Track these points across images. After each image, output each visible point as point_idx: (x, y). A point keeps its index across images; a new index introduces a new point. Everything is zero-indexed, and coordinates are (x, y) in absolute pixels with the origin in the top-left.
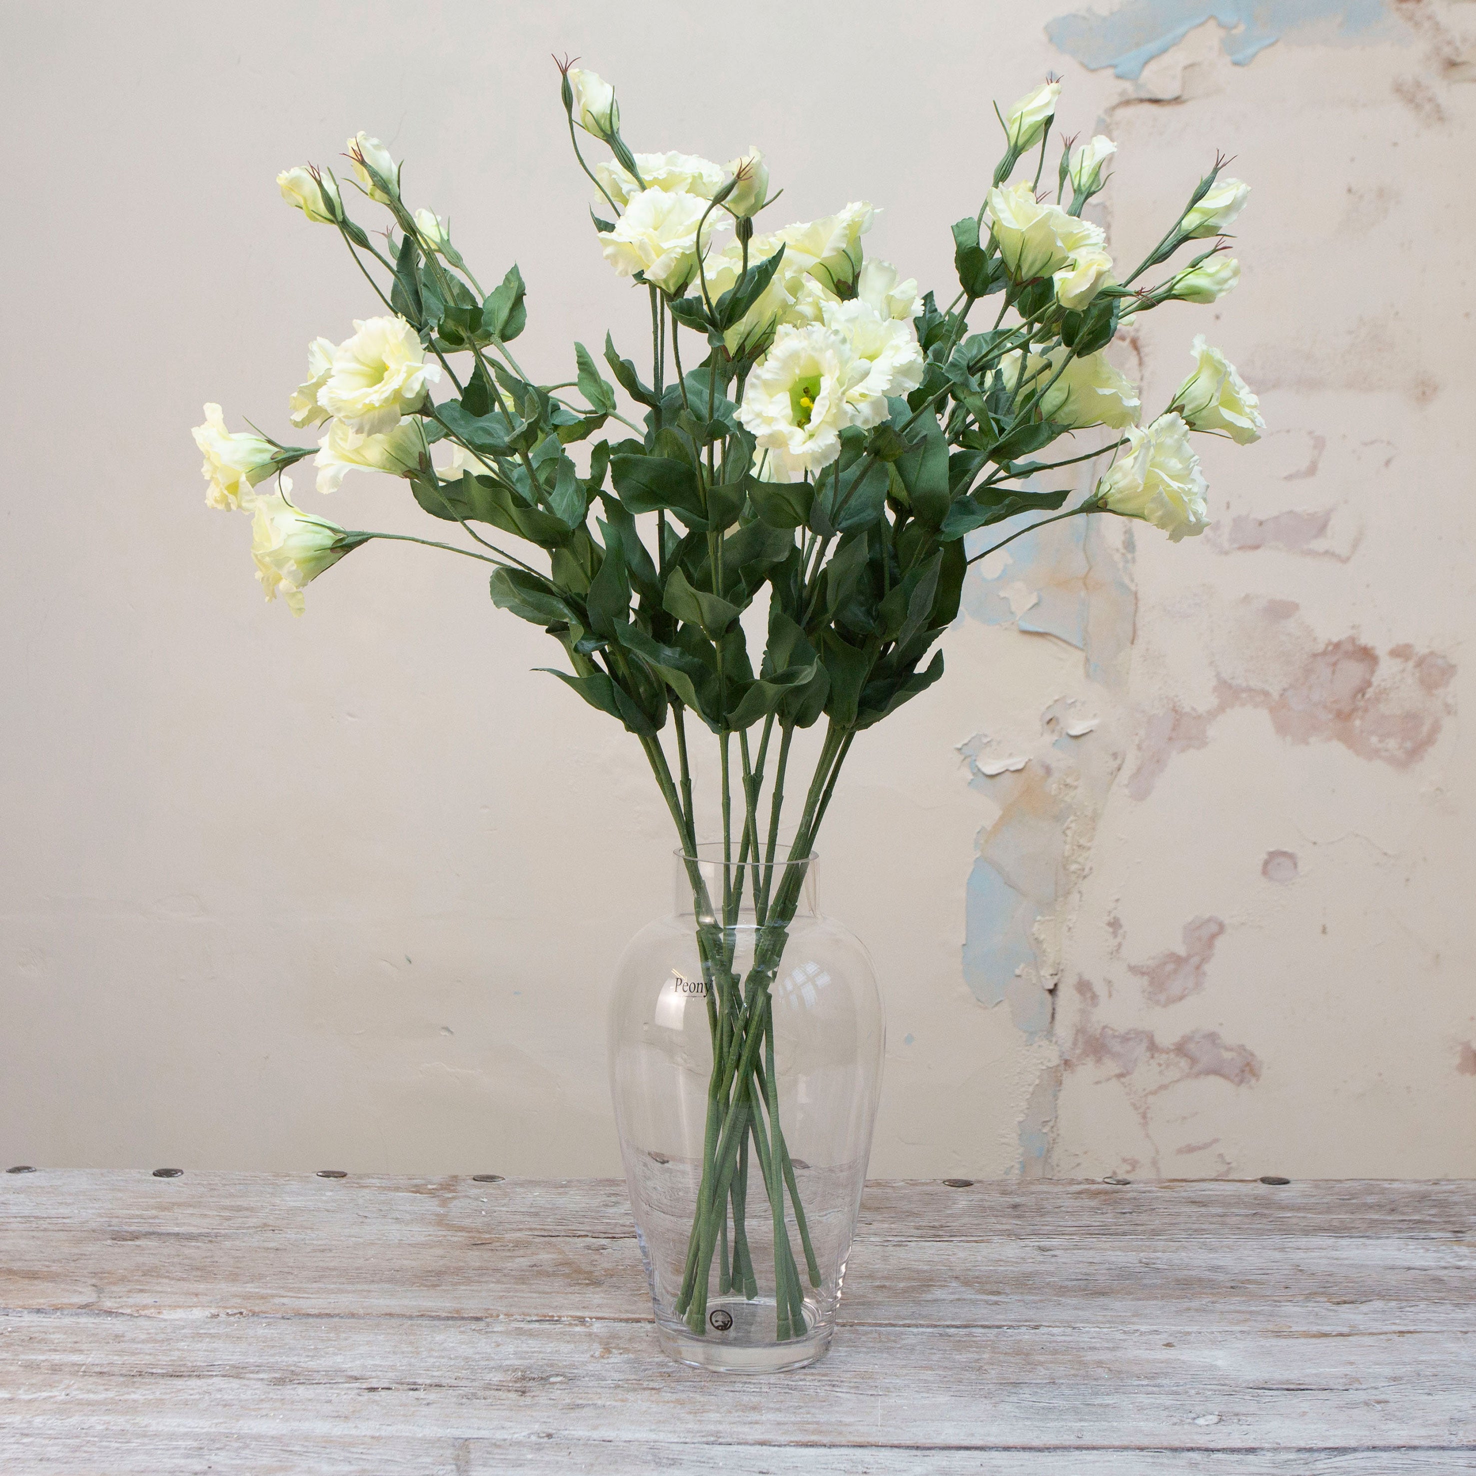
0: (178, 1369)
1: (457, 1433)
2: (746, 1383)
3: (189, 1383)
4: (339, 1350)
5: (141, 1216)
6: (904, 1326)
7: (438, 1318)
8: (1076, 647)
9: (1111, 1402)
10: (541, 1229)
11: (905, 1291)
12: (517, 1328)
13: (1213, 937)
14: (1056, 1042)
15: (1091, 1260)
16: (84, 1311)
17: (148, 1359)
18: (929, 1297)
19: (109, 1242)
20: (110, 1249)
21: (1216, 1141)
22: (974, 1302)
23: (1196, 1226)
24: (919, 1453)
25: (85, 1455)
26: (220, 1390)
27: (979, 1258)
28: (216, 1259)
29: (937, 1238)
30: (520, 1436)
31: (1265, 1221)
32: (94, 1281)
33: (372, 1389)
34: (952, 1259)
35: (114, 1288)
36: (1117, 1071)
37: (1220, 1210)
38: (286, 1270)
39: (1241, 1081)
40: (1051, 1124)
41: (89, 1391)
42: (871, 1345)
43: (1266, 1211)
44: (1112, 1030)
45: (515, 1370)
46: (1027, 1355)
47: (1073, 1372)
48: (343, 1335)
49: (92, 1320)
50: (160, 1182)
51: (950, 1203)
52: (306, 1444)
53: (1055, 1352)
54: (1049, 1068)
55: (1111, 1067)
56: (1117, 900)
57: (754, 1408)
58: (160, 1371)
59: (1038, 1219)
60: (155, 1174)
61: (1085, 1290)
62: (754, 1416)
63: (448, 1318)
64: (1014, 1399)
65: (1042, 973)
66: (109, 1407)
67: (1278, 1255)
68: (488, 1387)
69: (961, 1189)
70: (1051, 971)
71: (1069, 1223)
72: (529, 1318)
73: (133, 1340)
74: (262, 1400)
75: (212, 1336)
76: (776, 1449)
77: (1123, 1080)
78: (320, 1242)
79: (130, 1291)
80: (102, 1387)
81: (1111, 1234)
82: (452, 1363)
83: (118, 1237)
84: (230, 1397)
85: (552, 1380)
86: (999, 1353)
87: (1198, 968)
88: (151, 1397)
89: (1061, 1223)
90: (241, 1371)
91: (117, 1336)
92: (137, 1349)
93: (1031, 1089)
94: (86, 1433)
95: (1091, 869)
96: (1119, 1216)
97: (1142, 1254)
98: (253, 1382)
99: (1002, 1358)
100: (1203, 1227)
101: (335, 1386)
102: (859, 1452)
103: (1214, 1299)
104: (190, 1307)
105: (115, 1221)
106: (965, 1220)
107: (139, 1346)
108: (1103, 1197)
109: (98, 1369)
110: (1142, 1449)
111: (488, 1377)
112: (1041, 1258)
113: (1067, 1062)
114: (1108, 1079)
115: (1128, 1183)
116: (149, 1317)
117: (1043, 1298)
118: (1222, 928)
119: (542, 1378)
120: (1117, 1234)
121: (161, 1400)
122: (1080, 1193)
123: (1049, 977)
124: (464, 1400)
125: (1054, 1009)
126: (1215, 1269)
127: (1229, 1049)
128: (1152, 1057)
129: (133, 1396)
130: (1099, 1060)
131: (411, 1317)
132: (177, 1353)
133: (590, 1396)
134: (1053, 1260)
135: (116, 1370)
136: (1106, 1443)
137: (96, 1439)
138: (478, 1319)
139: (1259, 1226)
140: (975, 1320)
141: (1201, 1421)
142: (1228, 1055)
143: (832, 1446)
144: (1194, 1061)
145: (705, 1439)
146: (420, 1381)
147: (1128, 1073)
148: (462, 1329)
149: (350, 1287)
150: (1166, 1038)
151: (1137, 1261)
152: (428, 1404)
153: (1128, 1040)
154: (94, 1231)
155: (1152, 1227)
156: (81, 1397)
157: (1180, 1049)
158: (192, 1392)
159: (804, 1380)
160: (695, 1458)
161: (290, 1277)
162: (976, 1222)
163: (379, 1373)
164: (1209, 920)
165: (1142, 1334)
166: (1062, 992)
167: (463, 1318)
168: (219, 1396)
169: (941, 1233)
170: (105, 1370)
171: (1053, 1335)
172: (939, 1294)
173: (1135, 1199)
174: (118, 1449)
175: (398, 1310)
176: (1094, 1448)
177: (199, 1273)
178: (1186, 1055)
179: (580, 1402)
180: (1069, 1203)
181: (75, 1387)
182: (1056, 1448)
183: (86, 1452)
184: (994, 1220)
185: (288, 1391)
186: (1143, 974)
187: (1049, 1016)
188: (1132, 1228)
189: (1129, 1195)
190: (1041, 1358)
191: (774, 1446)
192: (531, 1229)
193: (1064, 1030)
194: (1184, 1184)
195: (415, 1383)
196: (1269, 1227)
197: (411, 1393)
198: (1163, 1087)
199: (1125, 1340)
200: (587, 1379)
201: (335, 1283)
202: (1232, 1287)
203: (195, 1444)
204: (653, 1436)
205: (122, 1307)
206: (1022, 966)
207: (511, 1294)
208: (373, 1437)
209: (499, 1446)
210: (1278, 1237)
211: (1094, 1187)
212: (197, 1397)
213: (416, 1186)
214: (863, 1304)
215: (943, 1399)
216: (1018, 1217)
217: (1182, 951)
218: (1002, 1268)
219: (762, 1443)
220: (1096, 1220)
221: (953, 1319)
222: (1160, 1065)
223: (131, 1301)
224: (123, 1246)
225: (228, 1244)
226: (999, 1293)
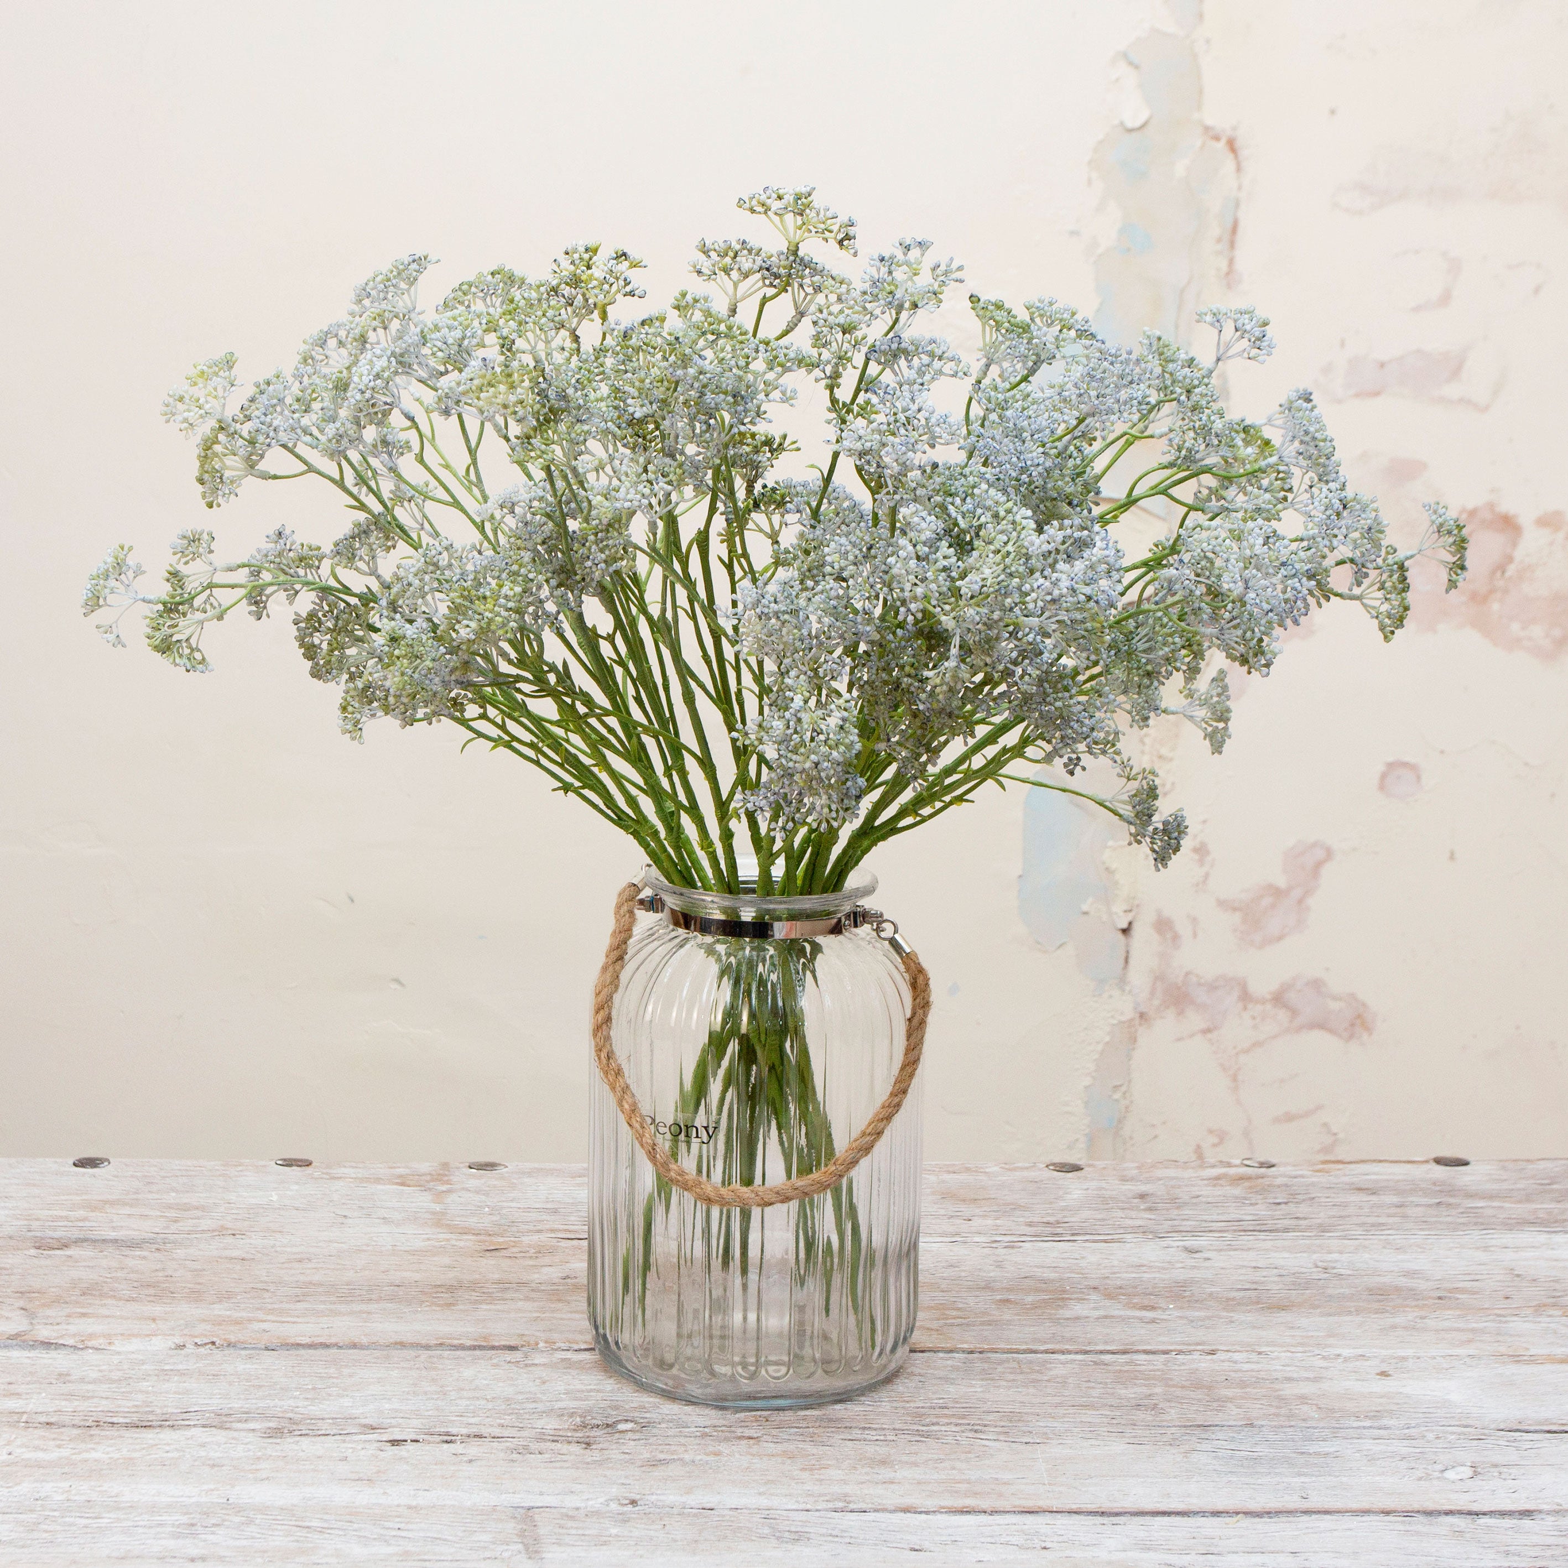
0: (145, 1417)
1: (517, 1500)
2: (864, 1428)
3: (161, 1436)
4: (345, 1390)
5: (67, 1218)
6: (1046, 1352)
7: (462, 1347)
8: (1159, 517)
9: (1332, 1450)
10: (566, 1230)
11: (1035, 1306)
12: (563, 1360)
13: (1319, 865)
14: (1130, 991)
15: (1254, 1264)
16: (14, 1342)
17: (105, 1405)
18: (1067, 1313)
19: (33, 1252)
20: (36, 1261)
21: (1319, 1107)
22: (1123, 1319)
23: (1371, 1220)
24: (1105, 1520)
25: (45, 1535)
26: (203, 1445)
27: (1116, 1263)
28: (170, 1273)
29: (1056, 1237)
30: (596, 1503)
31: (1454, 1212)
32: (21, 1303)
33: (395, 1443)
34: (1083, 1263)
35: (49, 1312)
36: (1203, 1026)
37: (1395, 1199)
38: (259, 1286)
39: (1351, 1037)
40: (1124, 1089)
41: (37, 1448)
42: (1011, 1377)
43: (1452, 1200)
44: (1197, 976)
45: (572, 1415)
46: (1210, 1388)
47: (1273, 1410)
48: (346, 1371)
49: (26, 1353)
50: (84, 1174)
51: (1061, 1193)
52: (326, 1517)
53: (1243, 1384)
54: (1121, 1022)
55: (1195, 1020)
56: (1204, 822)
57: (883, 1463)
58: (121, 1420)
59: (1176, 1212)
60: (75, 1165)
61: (1258, 1303)
62: (886, 1473)
63: (474, 1348)
64: (1206, 1446)
65: (1114, 909)
66: (66, 1470)
67: (1481, 1256)
68: (541, 1438)
69: (1070, 1175)
70: (1126, 907)
71: (1215, 1217)
72: (576, 1347)
73: (82, 1380)
74: (259, 1458)
75: (181, 1373)
76: (923, 1516)
77: (1209, 1036)
78: (295, 1250)
79: (69, 1316)
80: (52, 1443)
81: (1270, 1231)
82: (490, 1406)
83: (42, 1245)
84: (218, 1455)
85: (621, 1427)
86: (1174, 1386)
87: (1300, 902)
88: (117, 1456)
89: (1205, 1218)
90: (225, 1419)
91: (60, 1375)
92: (88, 1391)
93: (1100, 1047)
94: (42, 1506)
95: (1173, 784)
96: (1274, 1207)
97: (1315, 1256)
98: (243, 1434)
99: (1179, 1392)
100: (1382, 1220)
101: (348, 1438)
102: (1030, 1518)
103: (1423, 1313)
104: (148, 1335)
105: (35, 1224)
106: (1086, 1214)
107: (91, 1387)
108: (1247, 1184)
109: (43, 1419)
110: (1387, 1513)
111: (540, 1424)
112: (1191, 1262)
113: (1142, 1015)
114: (1192, 1036)
115: (1273, 1166)
116: (97, 1349)
117: (1210, 1314)
118: (1329, 854)
119: (608, 1426)
120: (1277, 1231)
121: (131, 1459)
122: (1218, 1178)
123: (1121, 914)
124: (515, 1456)
125: (1128, 952)
126: (1409, 1274)
127: (1335, 998)
128: (1245, 1008)
129: (94, 1455)
130: (1181, 1013)
131: (427, 1347)
132: (141, 1397)
133: (673, 1448)
134: (1207, 1264)
135: (66, 1419)
136: (1339, 1505)
137: (56, 1514)
138: (512, 1348)
139: (1449, 1219)
140: (1133, 1344)
141: (1450, 1475)
142: (1334, 1005)
143: (993, 1512)
144: (1294, 1012)
145: (830, 1505)
146: (454, 1430)
147: (1216, 1028)
148: (495, 1361)
149: (343, 1308)
150: (1262, 986)
151: (1310, 1265)
152: (470, 1461)
153: (1216, 988)
154: (11, 1238)
155: (1319, 1221)
156: (27, 1456)
157: (1278, 999)
158: (167, 1448)
159: (937, 1424)
160: (824, 1531)
161: (266, 1295)
162: (1099, 1217)
163: (401, 1421)
164: (1314, 845)
165: (1346, 1360)
166: (1137, 931)
167: (493, 1348)
168: (203, 1454)
169: (1059, 1230)
170: (52, 1420)
171: (1236, 1362)
172: (1079, 1309)
173: (1286, 1185)
174: (86, 1527)
175: (409, 1338)
176: (1327, 1512)
177: (152, 1291)
178: (1286, 1006)
179: (662, 1456)
180: (1207, 1192)
181: (19, 1442)
182: (1278, 1513)
183: (46, 1531)
184: (1120, 1214)
185: (289, 1445)
186: (1235, 909)
187: (1122, 961)
188: (1294, 1222)
189: (1279, 1181)
190: (1229, 1393)
191: (921, 1513)
192: (552, 1231)
193: (1138, 977)
194: (1341, 1166)
195: (448, 1434)
196: (1462, 1220)
197: (446, 1446)
198: (1257, 1044)
199: (1326, 1368)
200: (663, 1425)
201: (323, 1302)
202: (1440, 1298)
203: (185, 1519)
204: (764, 1502)
205: (62, 1337)
206: (1090, 900)
207: (547, 1315)
208: (410, 1507)
209: (572, 1518)
210: (1477, 1232)
211: (1232, 1171)
212: (176, 1455)
213: (400, 1176)
214: (989, 1323)
215: (1118, 1447)
216: (1150, 1209)
217: (1281, 882)
218: (1146, 1275)
219: (906, 1510)
220: (1247, 1213)
221: (1106, 1343)
222: (1254, 1018)
223: (72, 1329)
224: (50, 1256)
225: (180, 1253)
226: (1153, 1308)
